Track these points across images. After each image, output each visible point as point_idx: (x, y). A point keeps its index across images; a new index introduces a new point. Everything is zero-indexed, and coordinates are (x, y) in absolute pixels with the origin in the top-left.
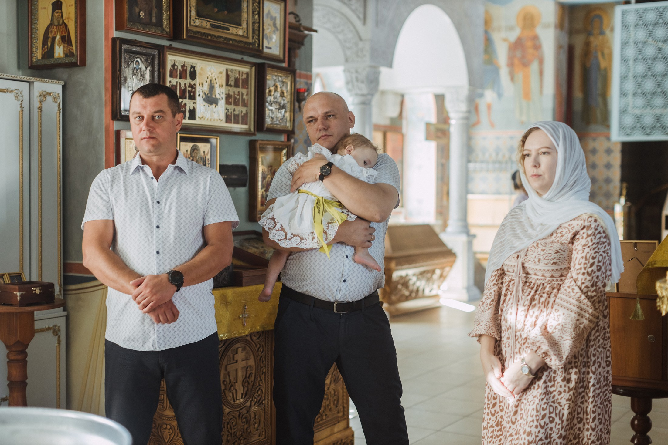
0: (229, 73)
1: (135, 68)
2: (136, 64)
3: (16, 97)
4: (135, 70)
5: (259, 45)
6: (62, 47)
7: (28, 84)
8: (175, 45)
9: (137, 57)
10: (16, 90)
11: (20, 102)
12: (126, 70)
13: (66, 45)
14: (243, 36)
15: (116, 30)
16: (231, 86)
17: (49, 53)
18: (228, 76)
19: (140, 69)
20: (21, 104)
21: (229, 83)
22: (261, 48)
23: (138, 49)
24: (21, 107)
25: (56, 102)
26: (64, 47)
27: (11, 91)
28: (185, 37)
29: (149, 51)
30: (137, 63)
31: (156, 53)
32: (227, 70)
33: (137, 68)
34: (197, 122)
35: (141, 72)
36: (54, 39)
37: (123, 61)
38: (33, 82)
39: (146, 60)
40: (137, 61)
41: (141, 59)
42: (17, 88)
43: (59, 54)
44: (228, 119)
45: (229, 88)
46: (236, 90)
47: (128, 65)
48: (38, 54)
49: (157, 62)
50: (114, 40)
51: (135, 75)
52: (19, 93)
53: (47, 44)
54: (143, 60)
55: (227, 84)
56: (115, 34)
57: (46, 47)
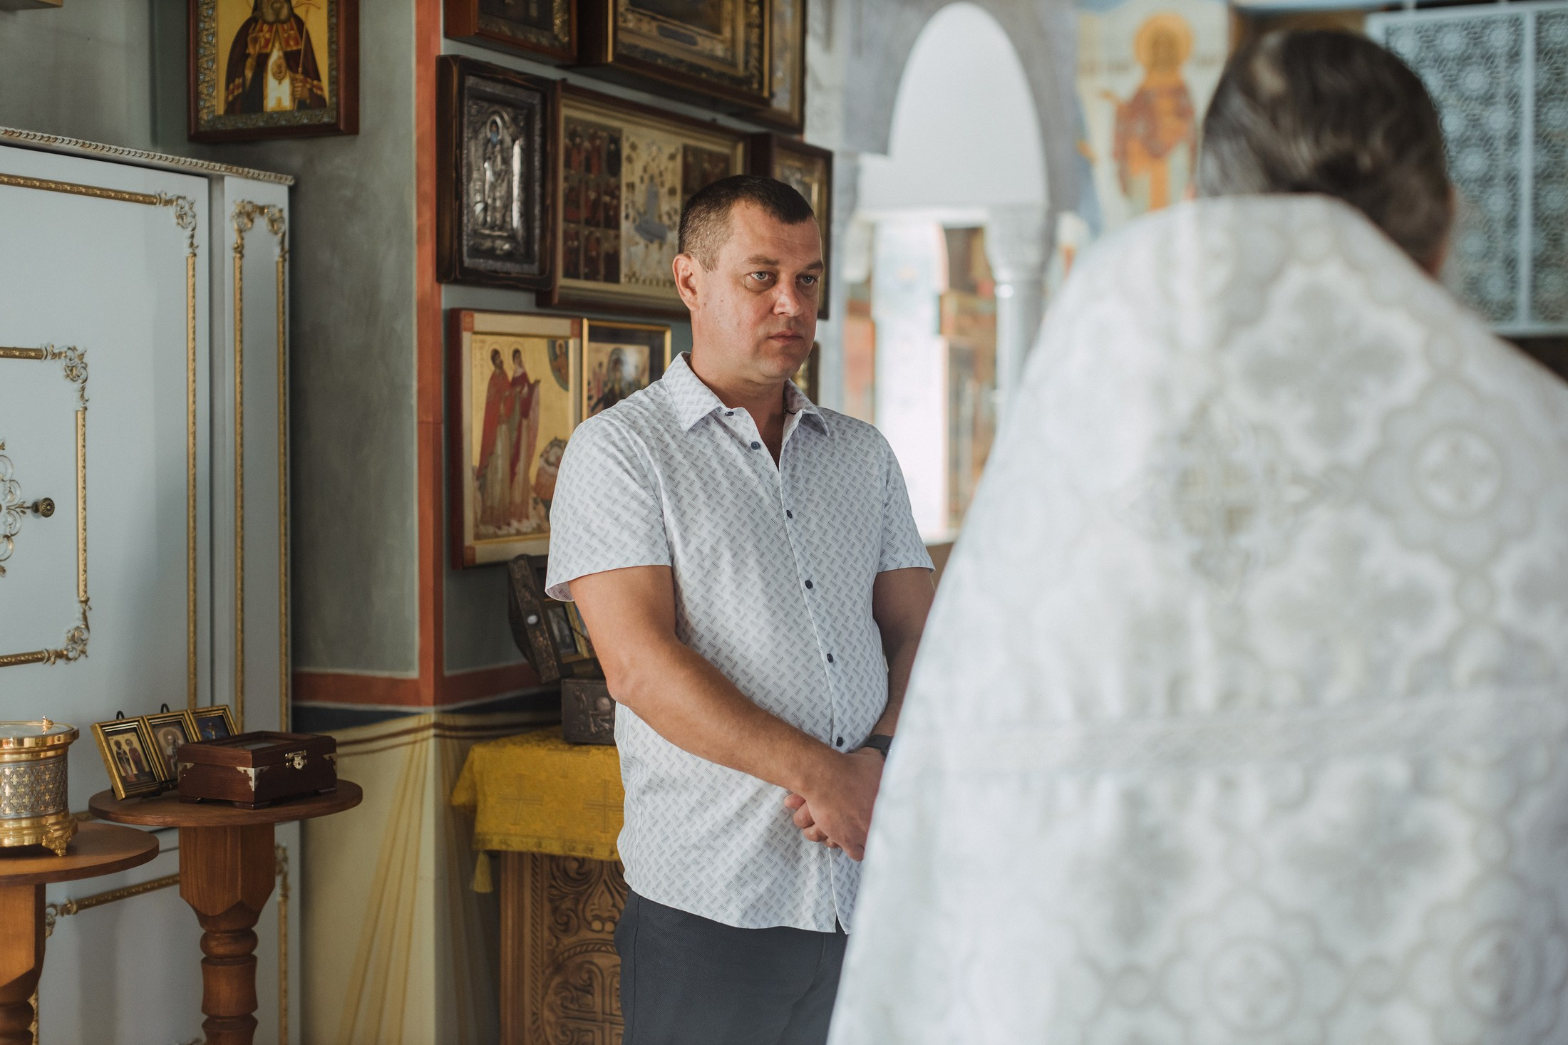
0: (692, 158)
1: (489, 141)
2: (491, 131)
3: (181, 217)
4: (490, 146)
5: (761, 84)
6: (286, 82)
7: (205, 182)
8: (575, 79)
9: (495, 112)
10: (179, 197)
11: (188, 232)
12: (472, 144)
13: (300, 77)
14: (722, 60)
15: (447, 35)
17: (252, 97)
18: (687, 168)
19: (501, 142)
20: (192, 236)
22: (766, 94)
23: (498, 89)
24: (192, 245)
25: (276, 233)
26: (293, 81)
27: (168, 202)
28: (610, 59)
29: (522, 95)
30: (494, 129)
31: (536, 100)
32: (686, 151)
33: (495, 140)
34: (624, 287)
35: (502, 151)
36: (263, 60)
37: (465, 120)
38: (222, 178)
39: (514, 120)
40: (494, 122)
41: (502, 118)
42: (180, 194)
43: (279, 100)
47: (476, 132)
48: (216, 101)
49: (538, 126)
50: (444, 64)
51: (490, 158)
52: (187, 208)
53: (243, 75)
54: (506, 117)
55: (685, 189)
56: (444, 47)
57: (238, 81)
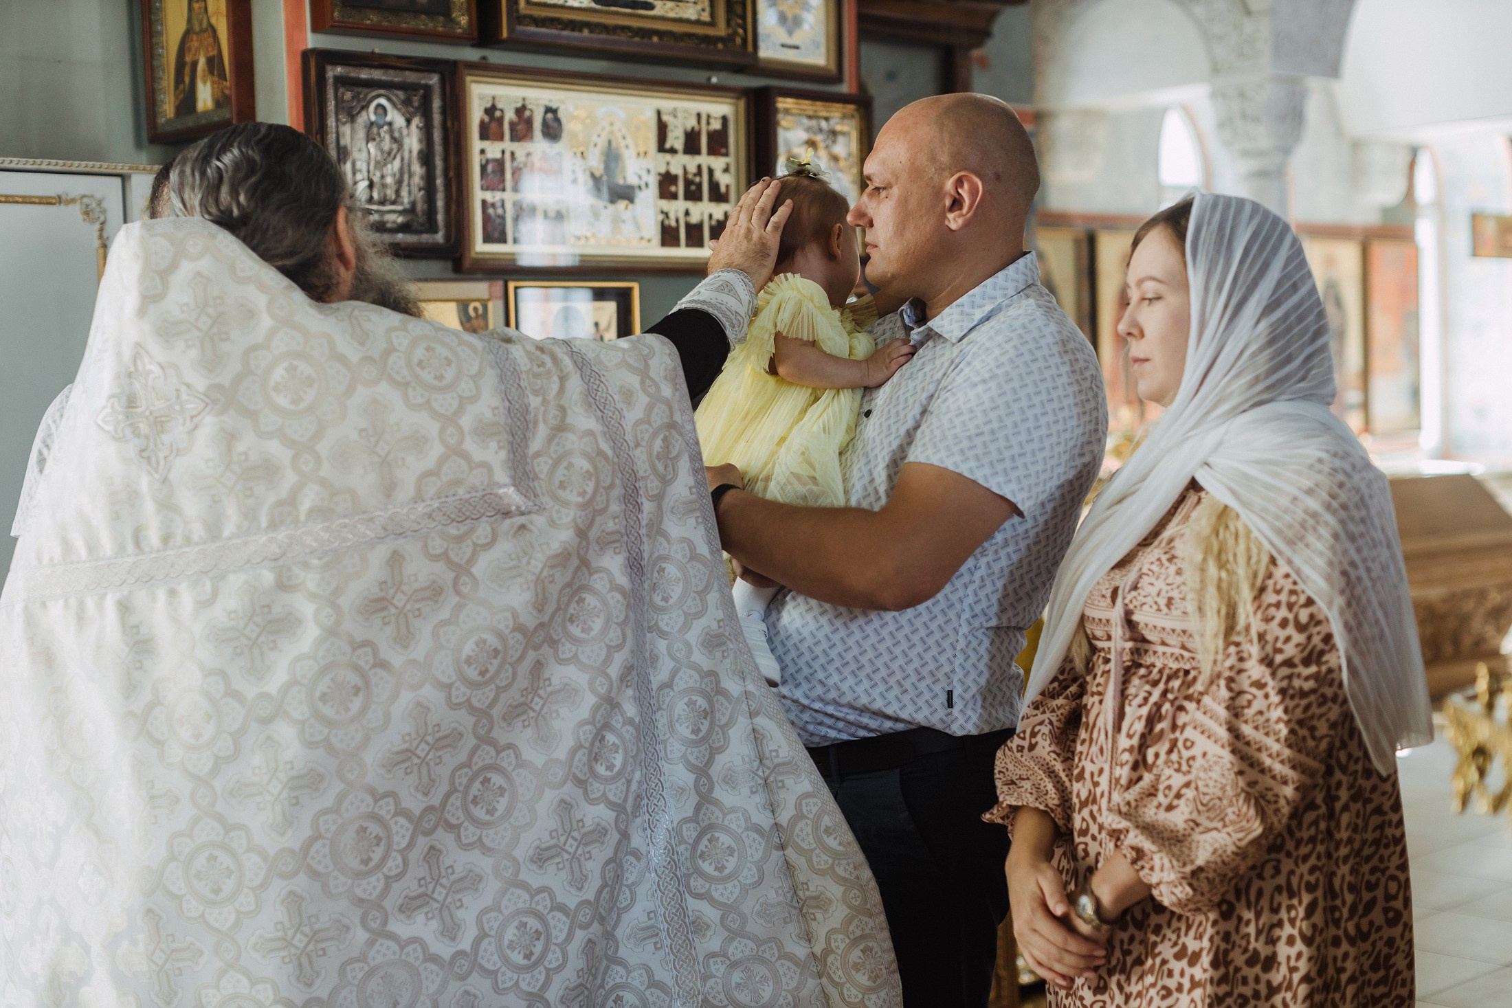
0: (665, 118)
1: (372, 123)
2: (375, 113)
3: (86, 213)
4: (375, 130)
5: (745, 40)
6: (209, 84)
7: (118, 181)
8: (496, 57)
9: (378, 96)
10: (84, 196)
11: (97, 226)
13: (216, 79)
14: (698, 22)
15: (315, 29)
16: (673, 151)
17: (187, 102)
18: (662, 129)
19: (390, 124)
20: (101, 230)
21: (668, 146)
22: (750, 48)
23: (377, 75)
24: (101, 237)
27: (73, 201)
28: (505, 34)
29: (411, 77)
30: (380, 111)
31: (434, 80)
32: (659, 113)
33: (381, 122)
34: (571, 248)
35: (391, 132)
36: (195, 64)
37: (331, 105)
38: (129, 176)
39: (407, 102)
40: (380, 106)
41: (389, 100)
42: (87, 192)
43: (205, 101)
44: (669, 236)
45: (668, 157)
46: (691, 163)
47: (352, 118)
49: (436, 104)
50: (306, 55)
51: (374, 139)
52: (94, 205)
53: (183, 82)
54: (394, 98)
55: (662, 148)
56: (312, 41)
57: (181, 87)
